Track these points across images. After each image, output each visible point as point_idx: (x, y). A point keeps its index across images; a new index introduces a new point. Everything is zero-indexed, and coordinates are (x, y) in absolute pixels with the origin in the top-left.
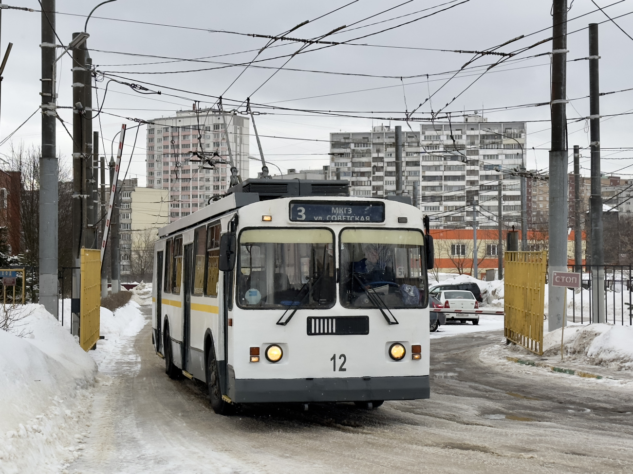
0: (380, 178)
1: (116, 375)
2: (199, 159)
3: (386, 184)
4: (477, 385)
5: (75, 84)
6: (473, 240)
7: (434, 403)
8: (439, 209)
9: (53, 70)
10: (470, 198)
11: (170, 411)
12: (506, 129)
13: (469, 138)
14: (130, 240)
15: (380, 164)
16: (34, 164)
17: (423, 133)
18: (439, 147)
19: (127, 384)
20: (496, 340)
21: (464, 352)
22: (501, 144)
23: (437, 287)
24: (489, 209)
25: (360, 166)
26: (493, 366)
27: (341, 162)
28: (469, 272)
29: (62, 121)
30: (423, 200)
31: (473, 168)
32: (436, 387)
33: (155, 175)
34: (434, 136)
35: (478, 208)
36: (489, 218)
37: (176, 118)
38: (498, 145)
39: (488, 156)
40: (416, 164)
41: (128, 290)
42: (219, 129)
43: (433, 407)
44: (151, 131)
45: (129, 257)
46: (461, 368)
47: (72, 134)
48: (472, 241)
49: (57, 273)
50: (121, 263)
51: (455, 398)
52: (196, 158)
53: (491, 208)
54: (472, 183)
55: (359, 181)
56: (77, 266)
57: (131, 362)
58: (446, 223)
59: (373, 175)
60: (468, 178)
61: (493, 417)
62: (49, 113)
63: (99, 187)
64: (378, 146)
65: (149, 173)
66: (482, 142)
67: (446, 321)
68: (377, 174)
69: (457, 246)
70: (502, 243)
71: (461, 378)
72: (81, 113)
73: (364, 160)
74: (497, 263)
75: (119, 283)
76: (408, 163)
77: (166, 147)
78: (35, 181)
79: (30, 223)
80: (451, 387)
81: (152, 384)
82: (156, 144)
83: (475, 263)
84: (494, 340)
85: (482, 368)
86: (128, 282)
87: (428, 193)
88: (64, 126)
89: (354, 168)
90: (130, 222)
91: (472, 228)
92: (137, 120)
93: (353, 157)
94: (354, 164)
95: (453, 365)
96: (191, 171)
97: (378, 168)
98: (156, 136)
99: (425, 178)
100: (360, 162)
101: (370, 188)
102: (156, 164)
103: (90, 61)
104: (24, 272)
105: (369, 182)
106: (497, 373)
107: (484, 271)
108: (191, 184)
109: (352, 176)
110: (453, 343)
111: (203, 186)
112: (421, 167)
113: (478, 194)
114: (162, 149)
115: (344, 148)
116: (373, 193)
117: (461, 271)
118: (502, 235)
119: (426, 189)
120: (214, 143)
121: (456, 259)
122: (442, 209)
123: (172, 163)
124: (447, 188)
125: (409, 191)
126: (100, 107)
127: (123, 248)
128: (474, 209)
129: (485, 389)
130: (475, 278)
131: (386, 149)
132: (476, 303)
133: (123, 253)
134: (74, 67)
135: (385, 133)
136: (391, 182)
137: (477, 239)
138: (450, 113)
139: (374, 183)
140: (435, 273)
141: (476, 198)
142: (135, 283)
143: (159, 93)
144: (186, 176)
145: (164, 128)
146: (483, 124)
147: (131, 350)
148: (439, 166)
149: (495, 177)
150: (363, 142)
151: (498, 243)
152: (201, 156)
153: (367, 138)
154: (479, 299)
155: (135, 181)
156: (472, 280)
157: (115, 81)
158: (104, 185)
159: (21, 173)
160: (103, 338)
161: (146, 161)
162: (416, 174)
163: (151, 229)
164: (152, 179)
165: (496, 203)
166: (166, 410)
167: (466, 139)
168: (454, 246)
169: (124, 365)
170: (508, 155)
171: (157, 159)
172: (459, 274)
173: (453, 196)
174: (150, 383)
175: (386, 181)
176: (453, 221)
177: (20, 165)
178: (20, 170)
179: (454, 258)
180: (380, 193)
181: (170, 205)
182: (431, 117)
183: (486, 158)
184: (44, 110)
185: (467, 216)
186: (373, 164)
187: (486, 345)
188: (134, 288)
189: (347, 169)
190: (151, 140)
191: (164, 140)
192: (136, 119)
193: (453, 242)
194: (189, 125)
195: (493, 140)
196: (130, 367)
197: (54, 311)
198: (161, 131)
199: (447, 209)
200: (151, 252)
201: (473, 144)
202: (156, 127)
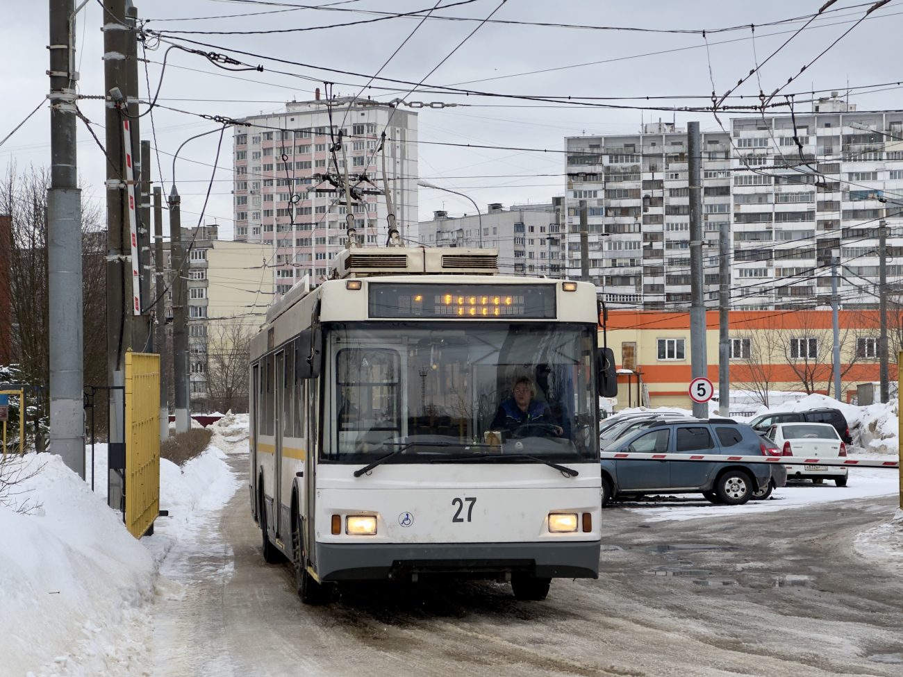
0: (657, 219)
1: (192, 582)
2: (333, 187)
3: (668, 230)
4: (853, 598)
5: (109, 54)
6: (832, 330)
7: (777, 632)
8: (766, 274)
9: (71, 30)
10: (825, 252)
11: (292, 646)
12: (892, 123)
13: (822, 141)
14: (205, 336)
15: (657, 193)
16: (35, 200)
17: (736, 135)
18: (765, 159)
19: (212, 597)
20: (882, 515)
21: (824, 538)
22: (882, 152)
23: (766, 417)
24: (859, 272)
25: (620, 197)
26: (881, 562)
27: (585, 189)
28: (826, 389)
29: (87, 121)
30: (736, 258)
31: (828, 197)
32: (776, 602)
33: (250, 218)
34: (756, 140)
35: (840, 270)
36: (860, 289)
37: (285, 115)
38: (877, 154)
39: (857, 174)
40: (725, 191)
41: (205, 425)
42: (363, 133)
43: (774, 640)
44: (241, 139)
45: (204, 367)
46: (820, 566)
47: (104, 146)
48: (830, 332)
49: (82, 397)
50: (191, 380)
51: (815, 623)
52: (327, 185)
53: (865, 271)
54: (827, 225)
55: (619, 225)
56: (115, 385)
57: (216, 558)
58: (779, 300)
59: (645, 213)
60: (819, 216)
61: (888, 658)
62: (64, 108)
63: (152, 241)
64: (654, 161)
65: (238, 214)
66: (846, 148)
67: (786, 481)
68: (652, 211)
69: (802, 341)
70: (888, 335)
71: (823, 586)
72: (120, 107)
73: (627, 185)
74: (878, 373)
75: (189, 414)
76: (708, 191)
77: (268, 167)
78: (37, 232)
79: (29, 307)
80: (807, 603)
81: (258, 597)
82: (251, 163)
83: (835, 373)
84: (878, 515)
85: (860, 567)
86: (202, 412)
87: (745, 245)
88: (91, 130)
89: (609, 200)
90: (205, 304)
91: (830, 308)
92: (219, 119)
93: (607, 180)
94: (609, 194)
95: (806, 560)
96: (313, 210)
97: (653, 200)
98: (251, 148)
99: (740, 217)
100: (620, 191)
101: (639, 237)
102: (250, 198)
103: (133, 11)
104: (22, 396)
105: (637, 226)
106: (889, 577)
107: (853, 386)
108: (314, 234)
109: (606, 215)
110: (801, 521)
111: (335, 237)
112: (732, 197)
113: (839, 245)
114: (262, 172)
115: (591, 164)
116: (644, 247)
117: (810, 387)
118: (888, 321)
119: (742, 237)
120: (355, 159)
121: (800, 365)
122: (771, 273)
123: (279, 196)
124: (781, 234)
125: (710, 241)
126: (153, 97)
127: (192, 351)
128: (834, 272)
129: (869, 605)
130: (837, 401)
131: (667, 165)
132: (842, 446)
133: (193, 360)
134: (105, 23)
135: (666, 136)
136: (677, 225)
137: (839, 328)
138: (792, 95)
139: (645, 228)
140: (762, 391)
141: (835, 253)
142: (217, 414)
143: (260, 69)
144: (303, 219)
145: (264, 133)
146: (849, 116)
147: (215, 535)
148: (766, 195)
149: (871, 213)
150: (624, 152)
151: (879, 334)
152: (337, 182)
153: (633, 145)
154: (847, 440)
155: (214, 229)
156: (831, 403)
157: (181, 48)
158: (160, 237)
159: (11, 217)
160: (165, 513)
161: (233, 192)
162: (724, 210)
163: (244, 316)
164: (242, 225)
165: (875, 261)
166: (284, 644)
167: (816, 144)
168: (797, 341)
169: (204, 563)
170: (895, 171)
171: (252, 190)
172: (806, 394)
173: (793, 249)
174: (253, 596)
175: (668, 224)
176: (793, 294)
177: (10, 201)
178: (11, 211)
179: (798, 363)
180: (657, 245)
181: (276, 273)
182: (759, 104)
183: (854, 178)
184: (55, 102)
185: (818, 286)
186: (644, 193)
187: (866, 525)
188: (215, 423)
189: (596, 202)
190: (241, 155)
191: (265, 154)
192: (219, 117)
193: (795, 334)
194: (310, 126)
195: (868, 145)
196: (214, 566)
197: (78, 465)
198: (260, 138)
199: (781, 273)
200: (243, 358)
201: (828, 152)
202: (251, 132)
